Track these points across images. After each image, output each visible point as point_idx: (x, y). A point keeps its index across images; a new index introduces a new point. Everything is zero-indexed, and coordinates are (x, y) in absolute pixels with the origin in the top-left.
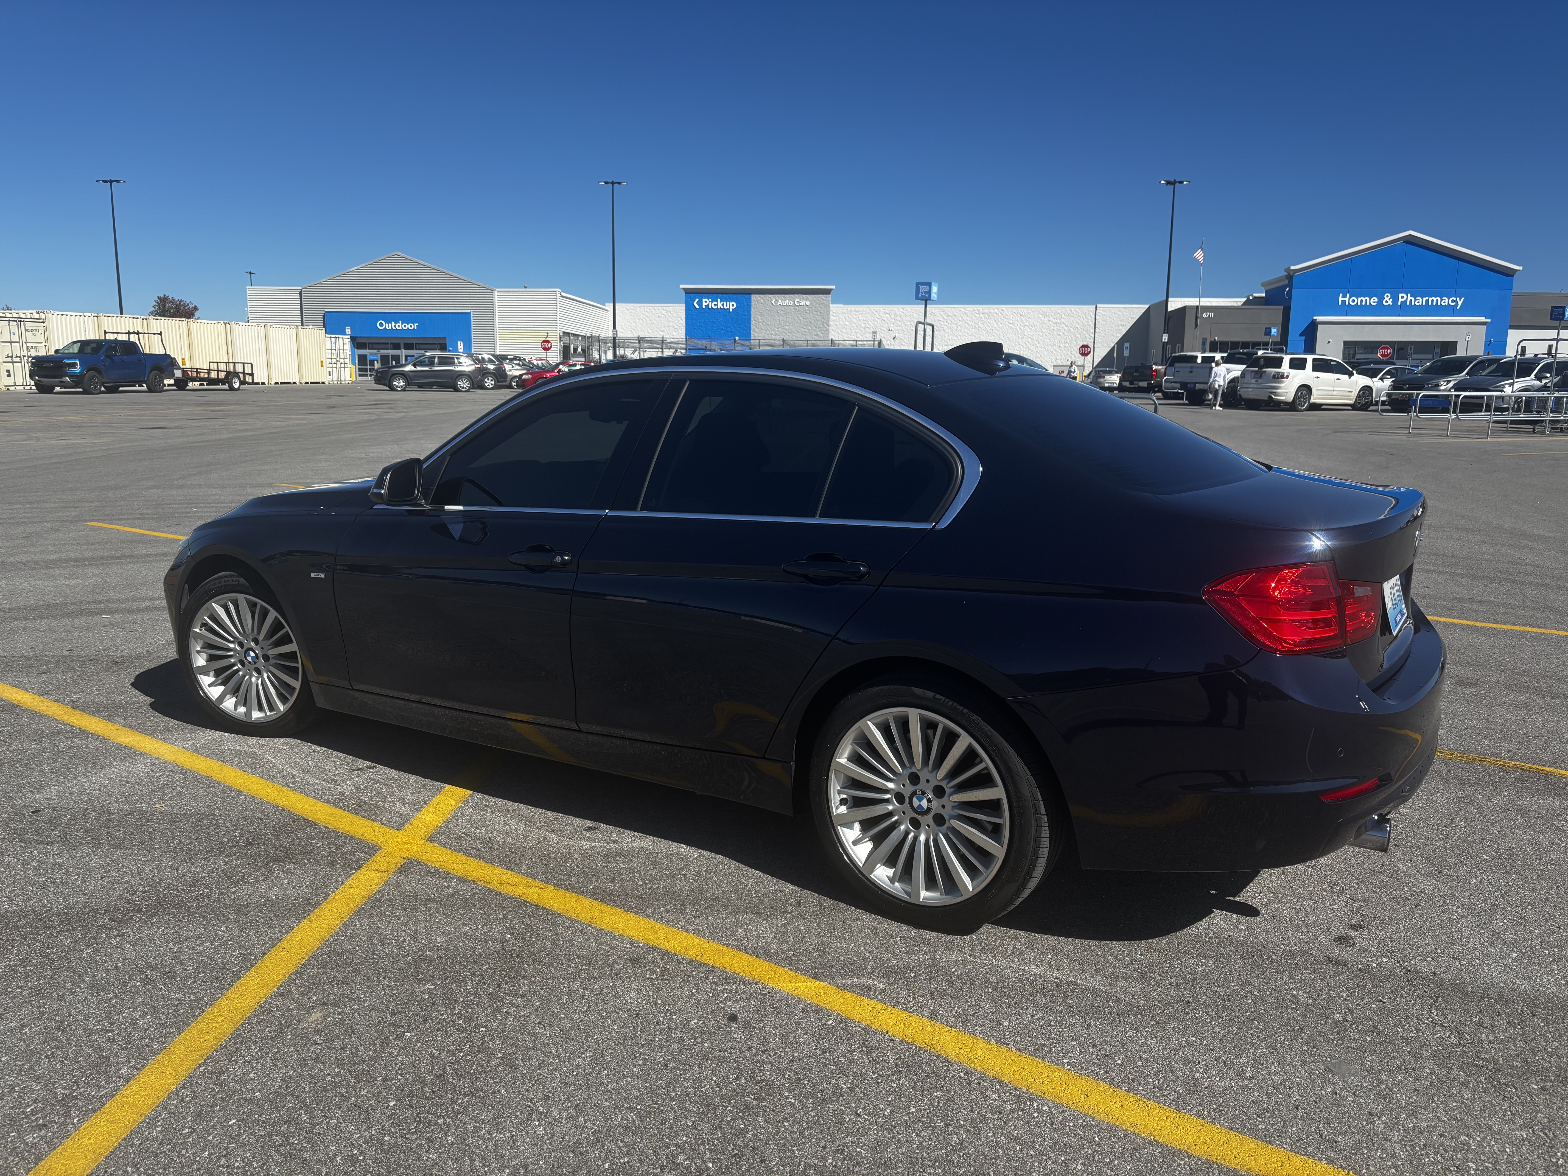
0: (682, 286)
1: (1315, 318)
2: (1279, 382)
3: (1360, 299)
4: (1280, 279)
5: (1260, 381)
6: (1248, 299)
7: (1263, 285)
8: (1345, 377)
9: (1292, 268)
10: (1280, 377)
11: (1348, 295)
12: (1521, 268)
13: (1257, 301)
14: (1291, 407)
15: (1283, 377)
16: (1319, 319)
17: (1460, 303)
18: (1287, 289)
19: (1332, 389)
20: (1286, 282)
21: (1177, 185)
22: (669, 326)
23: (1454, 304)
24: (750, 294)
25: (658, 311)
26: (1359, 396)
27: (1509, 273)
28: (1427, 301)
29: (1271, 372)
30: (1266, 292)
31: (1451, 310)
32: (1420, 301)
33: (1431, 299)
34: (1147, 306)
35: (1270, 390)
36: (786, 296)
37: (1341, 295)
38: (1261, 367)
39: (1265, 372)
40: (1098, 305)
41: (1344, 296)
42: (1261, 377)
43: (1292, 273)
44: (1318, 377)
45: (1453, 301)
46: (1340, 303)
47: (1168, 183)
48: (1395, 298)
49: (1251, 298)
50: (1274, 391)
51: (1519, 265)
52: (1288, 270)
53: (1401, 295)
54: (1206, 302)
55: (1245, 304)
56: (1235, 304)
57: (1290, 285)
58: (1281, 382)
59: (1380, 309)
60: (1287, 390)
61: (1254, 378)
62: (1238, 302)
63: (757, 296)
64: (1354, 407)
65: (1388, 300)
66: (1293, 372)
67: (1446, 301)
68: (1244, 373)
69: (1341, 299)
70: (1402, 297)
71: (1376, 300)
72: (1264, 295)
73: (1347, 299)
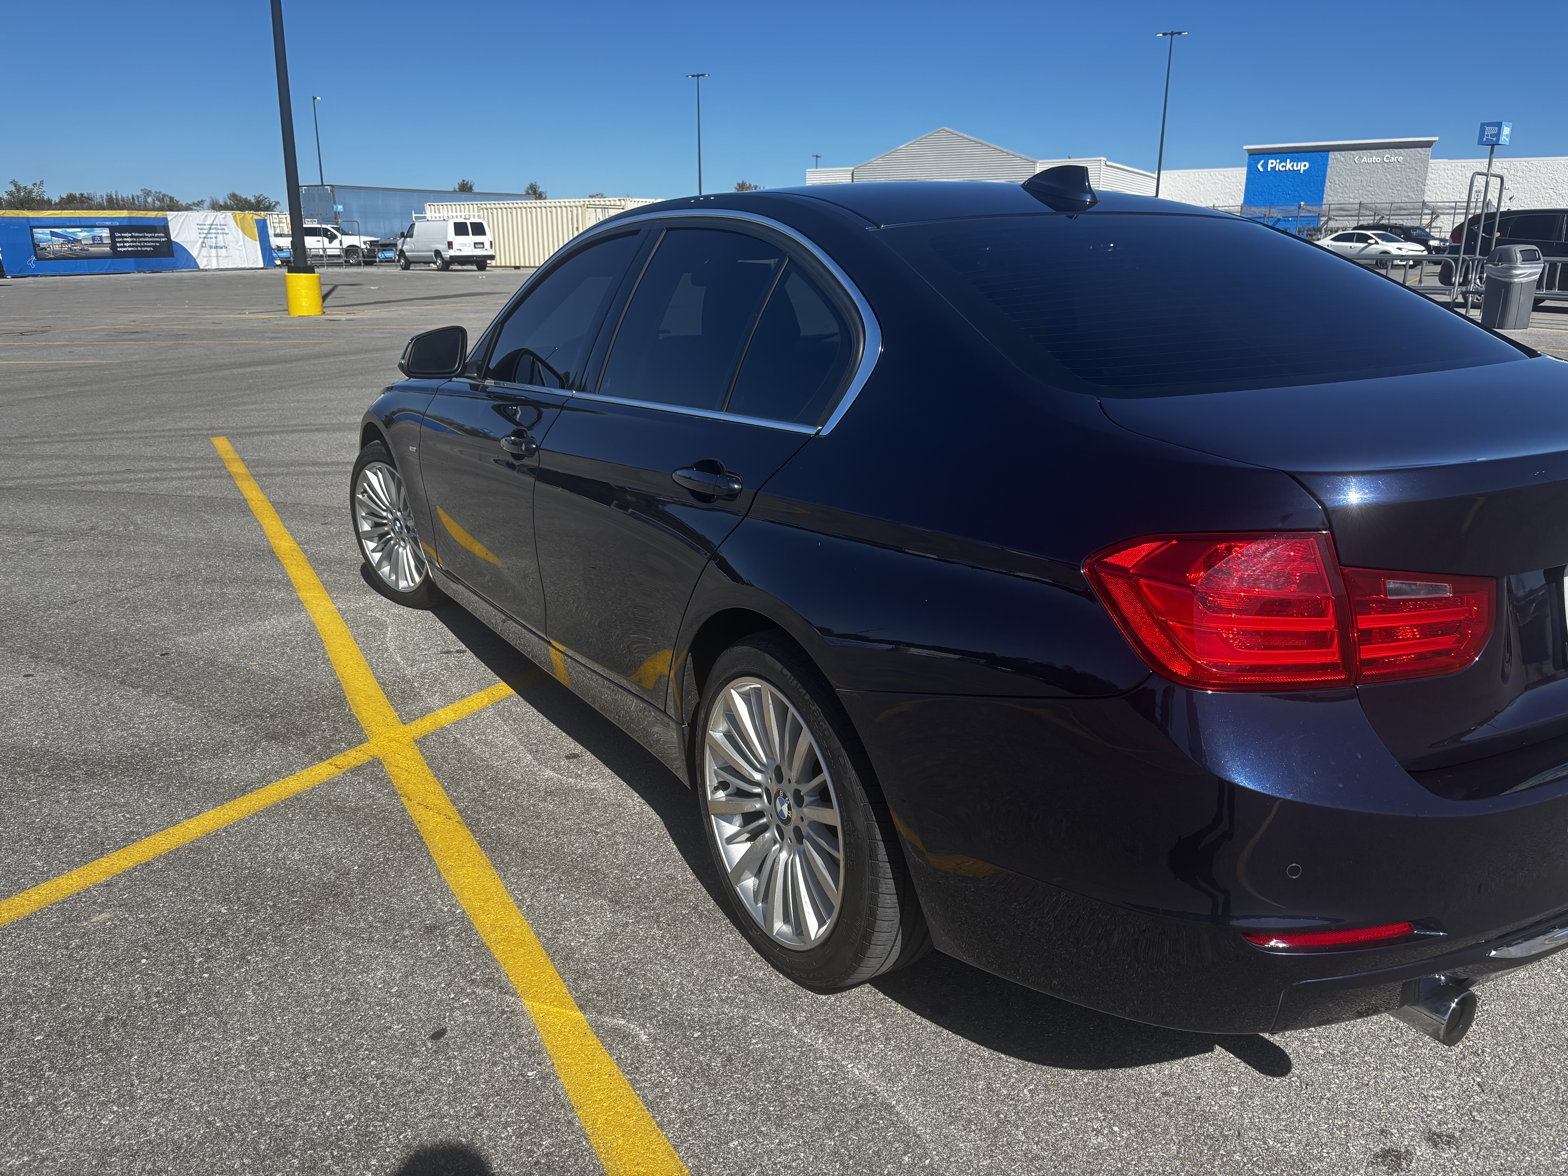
0: (1245, 147)
22: (1226, 193)
24: (1328, 151)
25: (1214, 177)
36: (1373, 151)
63: (1337, 153)
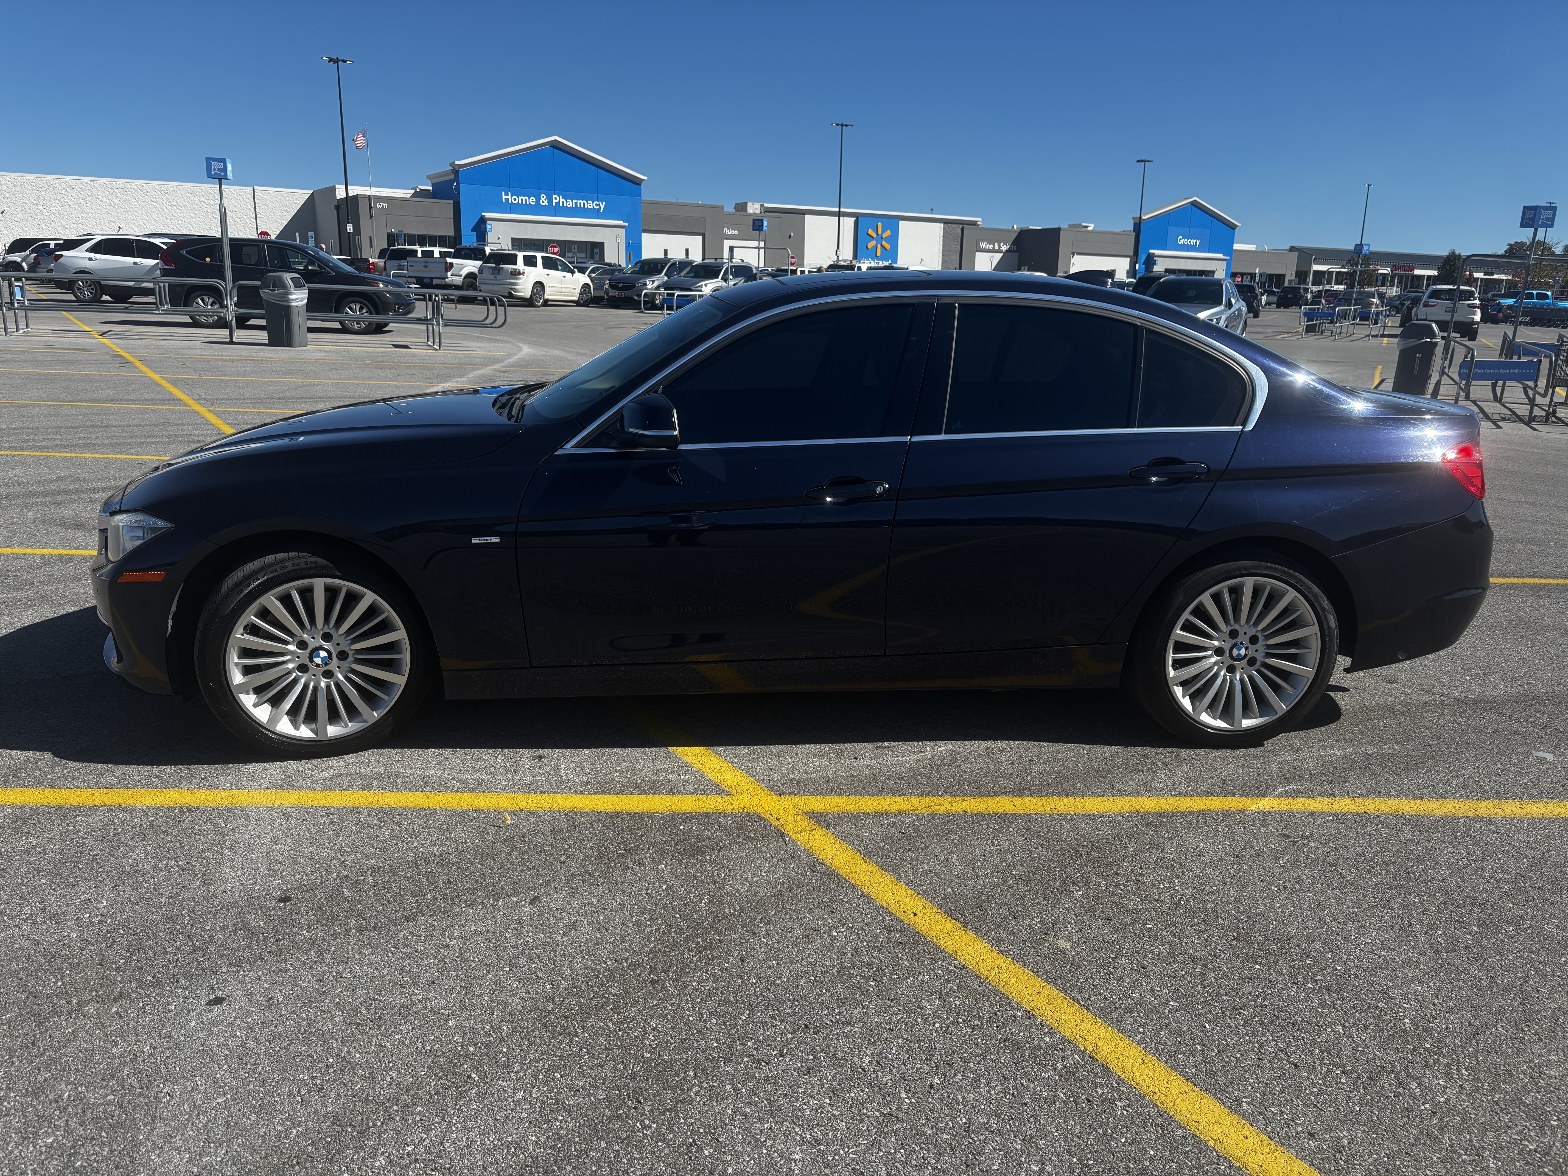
1: (483, 214)
2: (516, 279)
3: (520, 198)
4: (446, 174)
5: (498, 277)
6: (416, 191)
7: (428, 177)
8: (569, 275)
9: (457, 163)
10: (516, 274)
11: (510, 193)
12: (646, 178)
13: (423, 194)
14: (529, 303)
15: (519, 274)
16: (487, 215)
17: (602, 207)
18: (455, 184)
19: (560, 286)
20: (453, 177)
21: (340, 63)
23: (598, 207)
26: (581, 293)
27: (637, 182)
28: (576, 203)
29: (508, 269)
30: (433, 186)
31: (596, 213)
32: (570, 203)
33: (579, 202)
34: (311, 192)
35: (510, 286)
37: (503, 193)
38: (498, 264)
39: (502, 268)
40: (256, 188)
41: (507, 194)
42: (499, 273)
43: (457, 168)
44: (548, 275)
45: (597, 205)
46: (504, 201)
47: (331, 60)
48: (550, 200)
49: (418, 190)
50: (514, 287)
51: (644, 175)
52: (453, 164)
53: (554, 196)
54: (377, 191)
55: (413, 196)
56: (404, 196)
57: (457, 179)
58: (519, 279)
59: (537, 209)
60: (524, 287)
61: (493, 274)
62: (407, 193)
64: (578, 303)
65: (544, 201)
66: (528, 269)
67: (591, 205)
68: (481, 270)
69: (504, 197)
70: (556, 199)
71: (534, 200)
72: (430, 188)
73: (509, 197)
